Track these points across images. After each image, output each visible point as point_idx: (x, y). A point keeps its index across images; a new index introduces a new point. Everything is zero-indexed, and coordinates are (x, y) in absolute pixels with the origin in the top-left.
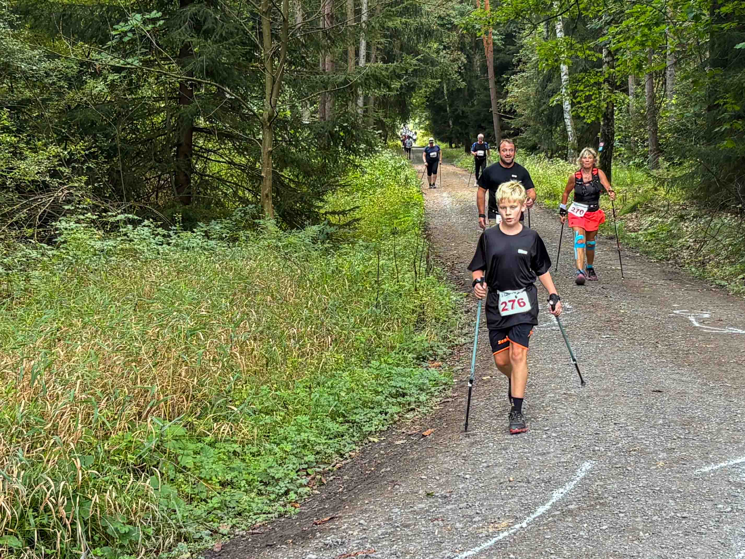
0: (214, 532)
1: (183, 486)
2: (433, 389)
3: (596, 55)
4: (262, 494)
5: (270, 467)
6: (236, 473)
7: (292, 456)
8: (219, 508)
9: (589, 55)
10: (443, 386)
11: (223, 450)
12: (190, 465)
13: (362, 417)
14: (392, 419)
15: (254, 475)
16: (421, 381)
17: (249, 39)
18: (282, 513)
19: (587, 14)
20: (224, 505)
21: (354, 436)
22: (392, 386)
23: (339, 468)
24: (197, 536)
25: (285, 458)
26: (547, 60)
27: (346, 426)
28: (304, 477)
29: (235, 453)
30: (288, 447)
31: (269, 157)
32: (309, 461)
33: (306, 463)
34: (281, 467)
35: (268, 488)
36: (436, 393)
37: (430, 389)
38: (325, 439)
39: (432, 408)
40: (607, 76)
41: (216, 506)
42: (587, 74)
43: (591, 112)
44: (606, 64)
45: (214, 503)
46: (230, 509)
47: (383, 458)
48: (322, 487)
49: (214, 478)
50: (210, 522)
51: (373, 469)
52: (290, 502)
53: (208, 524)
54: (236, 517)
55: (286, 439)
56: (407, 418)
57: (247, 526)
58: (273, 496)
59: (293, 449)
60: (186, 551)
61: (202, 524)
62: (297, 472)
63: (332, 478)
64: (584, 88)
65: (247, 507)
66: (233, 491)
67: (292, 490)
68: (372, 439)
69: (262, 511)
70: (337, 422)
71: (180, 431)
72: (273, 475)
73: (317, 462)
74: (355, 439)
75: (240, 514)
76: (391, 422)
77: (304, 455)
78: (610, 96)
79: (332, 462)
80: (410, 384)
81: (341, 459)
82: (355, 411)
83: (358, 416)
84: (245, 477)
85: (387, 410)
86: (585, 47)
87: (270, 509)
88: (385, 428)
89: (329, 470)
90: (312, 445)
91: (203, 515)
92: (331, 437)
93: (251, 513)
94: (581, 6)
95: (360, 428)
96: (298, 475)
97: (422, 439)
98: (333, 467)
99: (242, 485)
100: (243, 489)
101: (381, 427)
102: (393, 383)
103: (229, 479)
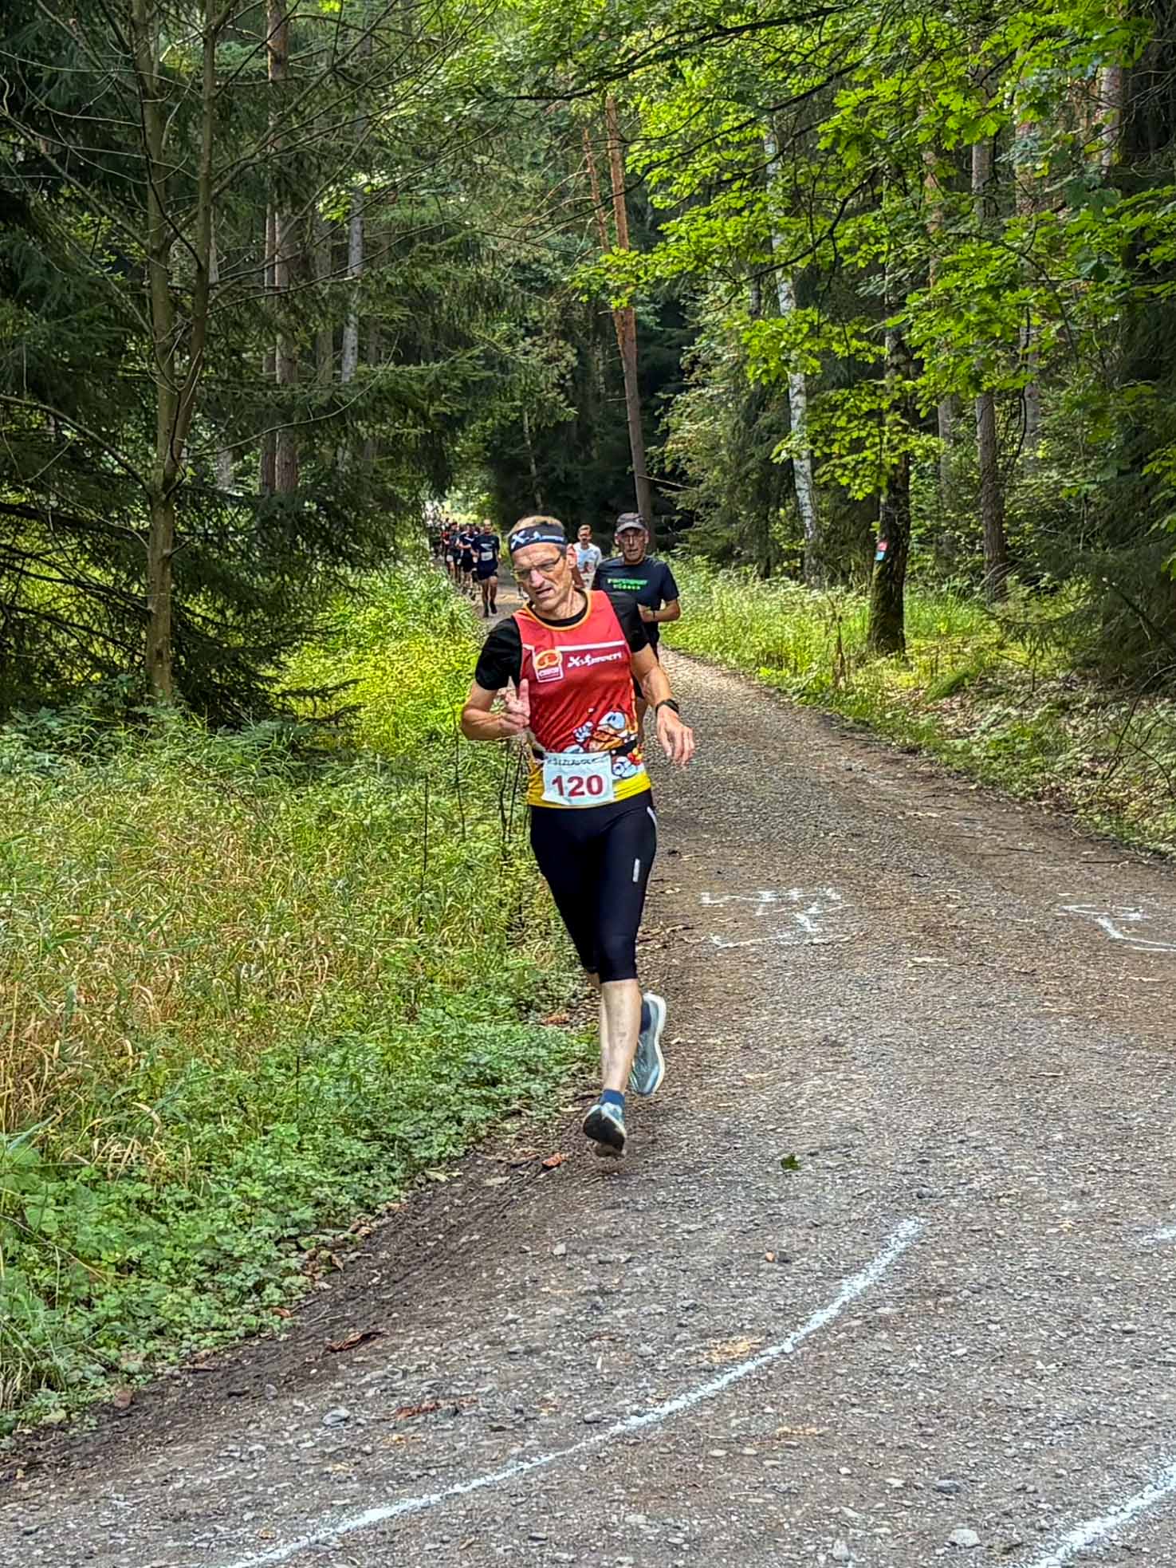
0: (111, 1368)
1: (37, 1271)
2: (557, 1070)
3: (875, 349)
4: (205, 1291)
5: (222, 1232)
6: (149, 1246)
7: (263, 1210)
8: (119, 1318)
9: (858, 351)
10: (579, 1064)
11: (117, 1196)
12: (52, 1229)
13: (409, 1128)
14: (474, 1134)
15: (186, 1250)
16: (532, 1052)
17: (117, 310)
18: (254, 1329)
19: (853, 260)
20: (127, 1313)
21: (392, 1169)
22: (468, 1064)
23: (368, 1236)
24: (76, 1376)
25: (250, 1215)
26: (765, 361)
27: (376, 1147)
28: (293, 1254)
29: (140, 1202)
30: (258, 1191)
31: (164, 569)
32: (302, 1221)
33: (295, 1225)
34: (240, 1234)
35: (216, 1278)
36: (565, 1079)
37: (550, 1070)
38: (334, 1175)
39: (557, 1111)
40: (897, 395)
41: (112, 1314)
42: (854, 392)
43: (864, 476)
44: (892, 370)
45: (109, 1305)
46: (140, 1322)
47: (462, 1214)
48: (333, 1275)
49: (104, 1255)
50: (99, 1346)
51: (441, 1236)
52: (266, 1308)
53: (96, 1352)
54: (153, 1338)
55: (249, 1174)
56: (504, 1130)
57: (178, 1355)
58: (230, 1294)
59: (267, 1195)
60: (57, 1405)
61: (83, 1351)
62: (277, 1243)
63: (353, 1256)
64: (849, 421)
65: (177, 1318)
66: (144, 1282)
67: (270, 1280)
68: (432, 1174)
69: (208, 1323)
70: (359, 1139)
71: (28, 1155)
72: (228, 1248)
73: (318, 1223)
74: (397, 1174)
75: (160, 1332)
76: (472, 1139)
77: (290, 1209)
78: (905, 440)
79: (351, 1223)
80: (506, 1057)
81: (370, 1217)
82: (396, 1115)
83: (401, 1126)
84: (167, 1252)
85: (464, 1114)
86: (849, 332)
87: (226, 1320)
88: (459, 1152)
89: (346, 1239)
90: (306, 1186)
91: (87, 1331)
92: (347, 1169)
93: (187, 1330)
94: (840, 244)
95: (406, 1151)
96: (280, 1250)
97: (543, 1175)
98: (354, 1232)
99: (164, 1270)
100: (165, 1279)
101: (451, 1148)
102: (471, 1057)
103: (135, 1259)
